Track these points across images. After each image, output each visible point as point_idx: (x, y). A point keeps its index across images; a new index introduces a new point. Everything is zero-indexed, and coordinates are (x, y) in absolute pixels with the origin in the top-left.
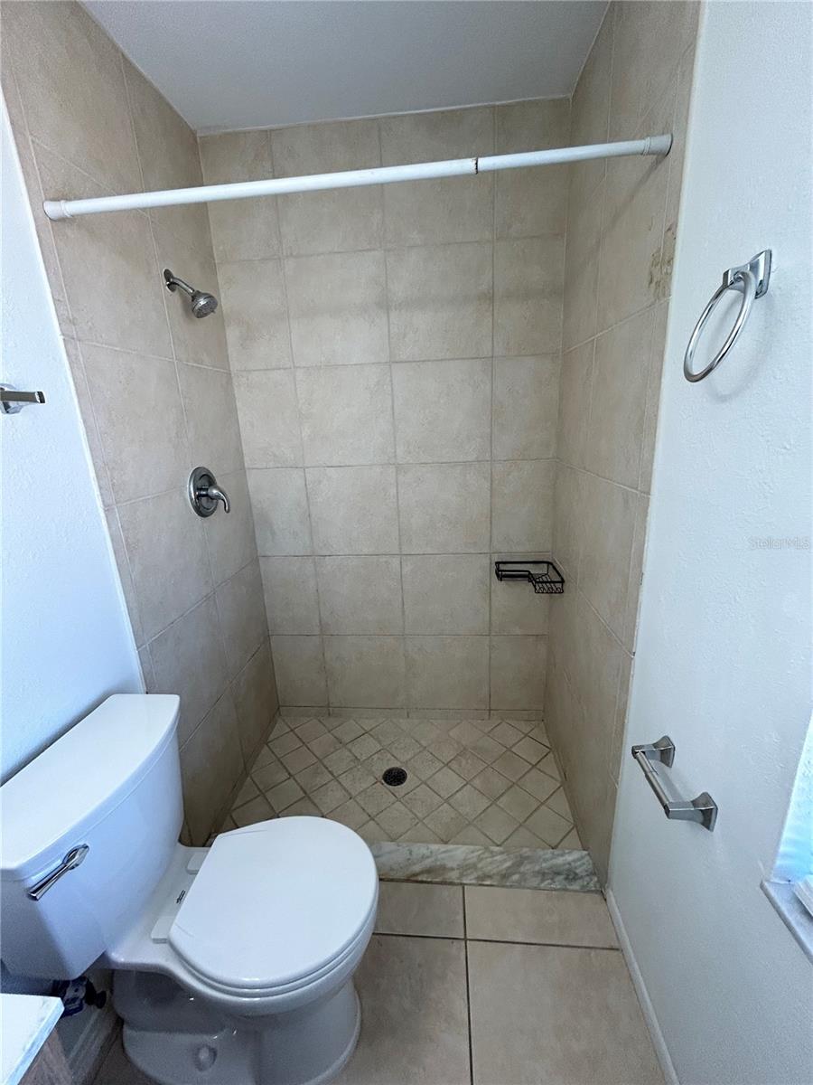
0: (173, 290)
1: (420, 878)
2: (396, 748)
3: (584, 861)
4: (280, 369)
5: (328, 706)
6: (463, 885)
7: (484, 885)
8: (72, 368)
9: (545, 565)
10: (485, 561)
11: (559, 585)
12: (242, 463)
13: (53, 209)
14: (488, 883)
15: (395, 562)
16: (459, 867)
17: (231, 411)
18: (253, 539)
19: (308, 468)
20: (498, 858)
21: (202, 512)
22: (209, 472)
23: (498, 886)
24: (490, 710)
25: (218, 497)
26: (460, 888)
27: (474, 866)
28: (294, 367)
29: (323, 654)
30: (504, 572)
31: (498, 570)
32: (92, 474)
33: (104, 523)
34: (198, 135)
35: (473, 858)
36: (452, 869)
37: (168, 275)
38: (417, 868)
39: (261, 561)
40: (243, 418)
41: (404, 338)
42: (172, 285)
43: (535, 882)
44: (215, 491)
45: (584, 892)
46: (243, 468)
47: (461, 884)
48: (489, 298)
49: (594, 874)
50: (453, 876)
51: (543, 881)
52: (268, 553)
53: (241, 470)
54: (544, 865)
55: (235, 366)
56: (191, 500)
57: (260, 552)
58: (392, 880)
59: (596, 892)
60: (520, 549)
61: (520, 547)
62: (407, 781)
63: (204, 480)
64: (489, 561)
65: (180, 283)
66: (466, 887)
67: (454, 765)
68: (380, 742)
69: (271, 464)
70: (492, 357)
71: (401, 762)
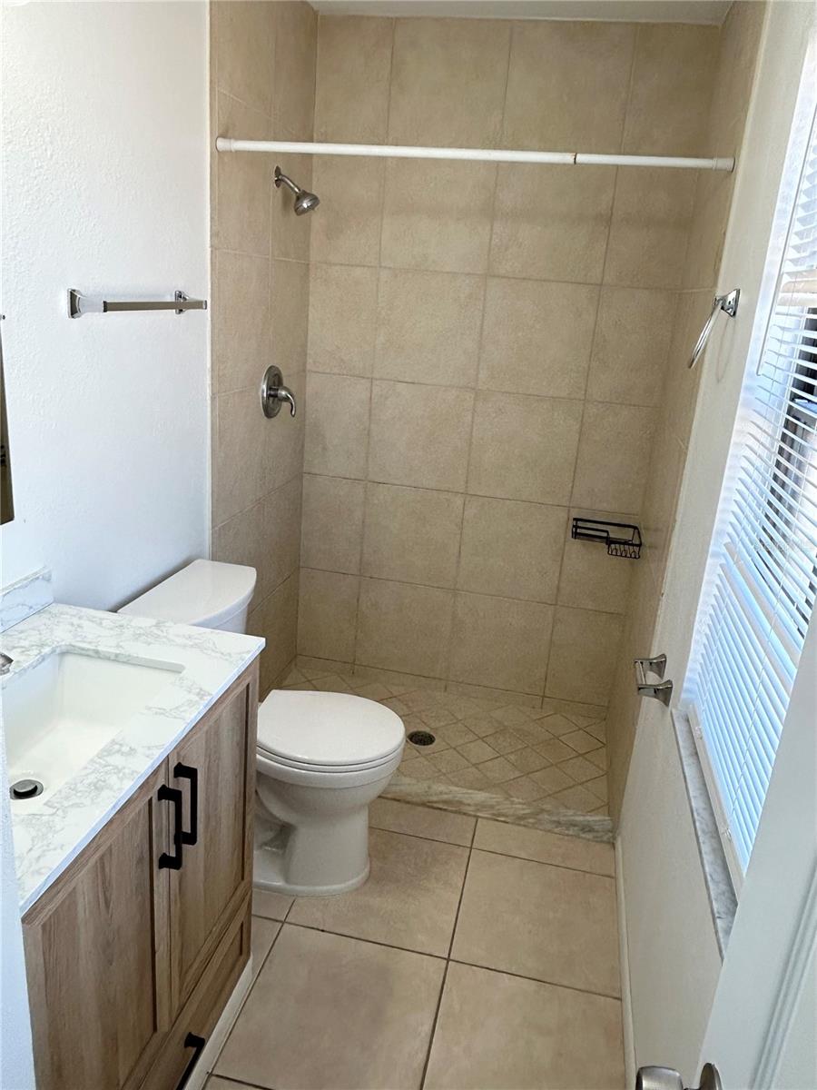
0: (278, 186)
1: (435, 805)
2: (427, 715)
3: (605, 823)
4: (364, 266)
5: (354, 663)
6: (477, 817)
7: (497, 820)
8: (212, 274)
9: (631, 530)
10: (563, 515)
11: (636, 549)
12: (305, 364)
13: (222, 144)
14: (502, 819)
15: (459, 501)
16: (476, 805)
17: (303, 306)
18: (302, 452)
19: (376, 379)
20: (518, 806)
21: (269, 412)
22: (280, 372)
23: (512, 823)
24: (544, 697)
25: (287, 399)
26: (474, 820)
27: (492, 807)
28: (381, 267)
29: (358, 600)
30: (582, 530)
31: (576, 527)
32: (209, 365)
33: (209, 409)
34: (320, 14)
35: (493, 802)
36: (469, 805)
37: (278, 171)
38: (435, 799)
39: (306, 477)
40: (313, 314)
41: (506, 250)
42: (278, 182)
43: (549, 826)
44: (284, 393)
45: (597, 842)
46: (304, 371)
47: (475, 816)
48: (607, 220)
49: (611, 832)
50: (470, 810)
51: (557, 827)
52: (314, 471)
53: (303, 372)
54: (562, 818)
55: (314, 256)
56: (263, 397)
57: (305, 469)
58: (408, 803)
59: (609, 843)
60: (604, 506)
61: (603, 504)
62: (434, 744)
63: (275, 380)
64: (566, 517)
65: (286, 180)
66: (480, 820)
67: (491, 740)
68: (409, 707)
69: (336, 370)
70: (601, 285)
71: (431, 729)
